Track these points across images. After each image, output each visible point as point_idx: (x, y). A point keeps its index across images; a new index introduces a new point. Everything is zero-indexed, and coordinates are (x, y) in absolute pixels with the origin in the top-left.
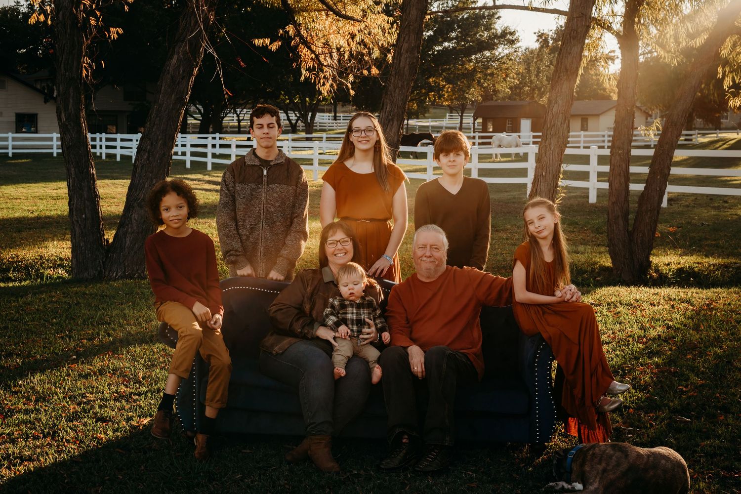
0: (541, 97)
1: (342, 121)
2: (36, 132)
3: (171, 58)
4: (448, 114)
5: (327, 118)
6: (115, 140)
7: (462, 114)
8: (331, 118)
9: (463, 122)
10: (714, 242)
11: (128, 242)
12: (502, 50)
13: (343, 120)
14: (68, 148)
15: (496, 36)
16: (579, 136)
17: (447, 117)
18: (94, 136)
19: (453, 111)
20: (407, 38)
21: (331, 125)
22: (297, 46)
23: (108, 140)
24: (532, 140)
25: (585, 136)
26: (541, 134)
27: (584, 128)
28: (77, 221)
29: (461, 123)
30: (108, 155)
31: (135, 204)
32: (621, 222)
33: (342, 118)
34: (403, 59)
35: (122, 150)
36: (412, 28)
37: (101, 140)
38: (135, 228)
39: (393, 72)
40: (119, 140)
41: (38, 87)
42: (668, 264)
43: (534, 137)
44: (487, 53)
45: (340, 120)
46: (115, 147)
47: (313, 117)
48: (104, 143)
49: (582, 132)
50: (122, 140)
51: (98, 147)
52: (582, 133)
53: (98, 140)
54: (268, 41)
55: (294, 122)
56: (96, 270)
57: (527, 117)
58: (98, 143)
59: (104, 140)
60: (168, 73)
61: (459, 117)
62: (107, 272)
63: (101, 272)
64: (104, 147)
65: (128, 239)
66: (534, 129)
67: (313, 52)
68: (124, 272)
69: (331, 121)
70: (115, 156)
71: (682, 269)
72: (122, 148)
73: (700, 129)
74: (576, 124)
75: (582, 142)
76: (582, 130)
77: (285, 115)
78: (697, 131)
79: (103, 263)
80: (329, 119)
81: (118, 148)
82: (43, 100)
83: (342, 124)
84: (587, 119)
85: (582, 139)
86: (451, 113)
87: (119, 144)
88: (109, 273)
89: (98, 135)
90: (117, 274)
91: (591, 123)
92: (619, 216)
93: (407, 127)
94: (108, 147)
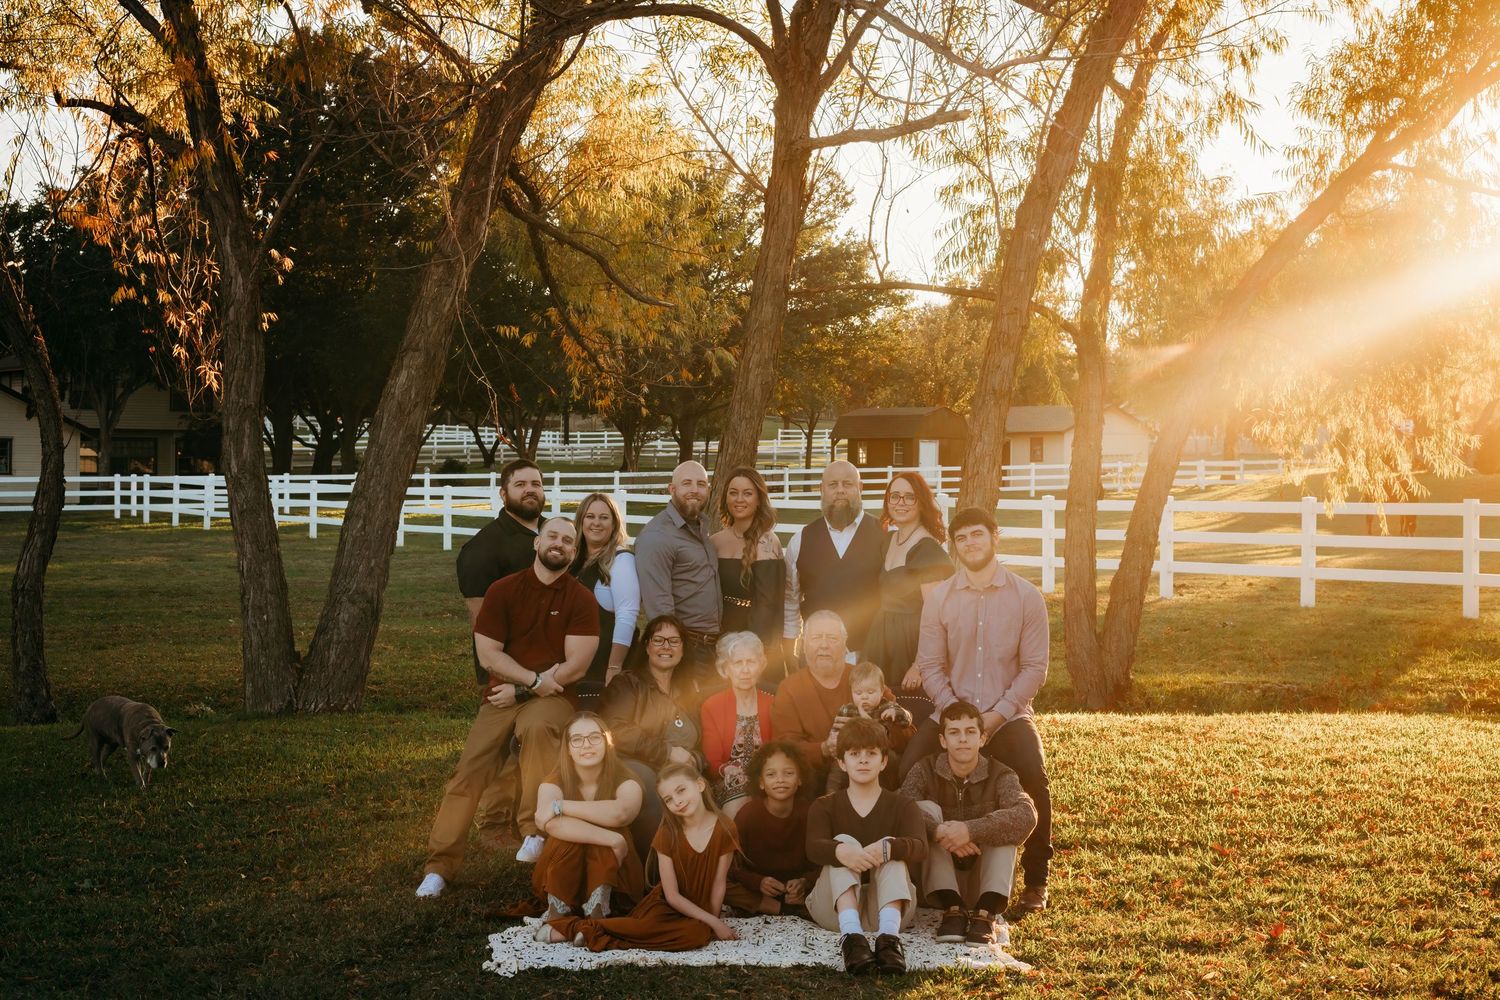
0: (956, 400)
1: (579, 445)
2: (10, 473)
3: (397, 373)
4: (780, 431)
5: (551, 439)
6: (169, 487)
7: (811, 429)
8: (557, 439)
9: (813, 445)
10: (1239, 653)
11: (333, 657)
12: (880, 314)
13: (582, 442)
14: (241, 513)
15: (871, 288)
16: (1027, 472)
17: (780, 436)
18: (125, 479)
19: (791, 424)
20: (758, 347)
21: (559, 452)
22: (559, 339)
23: (154, 486)
24: (941, 480)
25: (1038, 472)
26: (958, 468)
27: (1036, 456)
28: (255, 626)
29: (809, 447)
30: (154, 516)
31: (344, 598)
32: (1085, 620)
33: (579, 439)
34: (751, 377)
35: (183, 505)
36: (765, 331)
37: (140, 486)
38: (344, 634)
39: (738, 397)
40: (176, 487)
41: (18, 389)
42: (1161, 685)
43: (945, 474)
44: (856, 321)
45: (576, 442)
46: (169, 501)
47: (535, 439)
48: (147, 493)
49: (1033, 464)
50: (183, 487)
51: (134, 500)
52: (1033, 466)
53: (134, 486)
54: (516, 330)
55: (489, 447)
56: (283, 701)
57: (930, 437)
58: (134, 493)
59: (147, 487)
60: (393, 398)
61: (803, 436)
62: (301, 703)
63: (290, 702)
64: (146, 501)
65: (332, 652)
66: (943, 460)
67: (585, 348)
68: (328, 703)
69: (557, 445)
70: (168, 517)
71: (1182, 691)
72: (182, 501)
73: (1246, 456)
74: (1021, 449)
75: (1033, 483)
76: (1032, 461)
77: (471, 434)
78: (1242, 461)
79: (295, 688)
80: (554, 442)
81: (176, 501)
82: (24, 412)
83: (579, 451)
84: (1041, 439)
85: (1033, 477)
86: (786, 427)
87: (176, 493)
88: (304, 705)
89: (134, 479)
90: (316, 707)
91: (1049, 447)
92: (1081, 610)
93: (707, 456)
94: (154, 500)
